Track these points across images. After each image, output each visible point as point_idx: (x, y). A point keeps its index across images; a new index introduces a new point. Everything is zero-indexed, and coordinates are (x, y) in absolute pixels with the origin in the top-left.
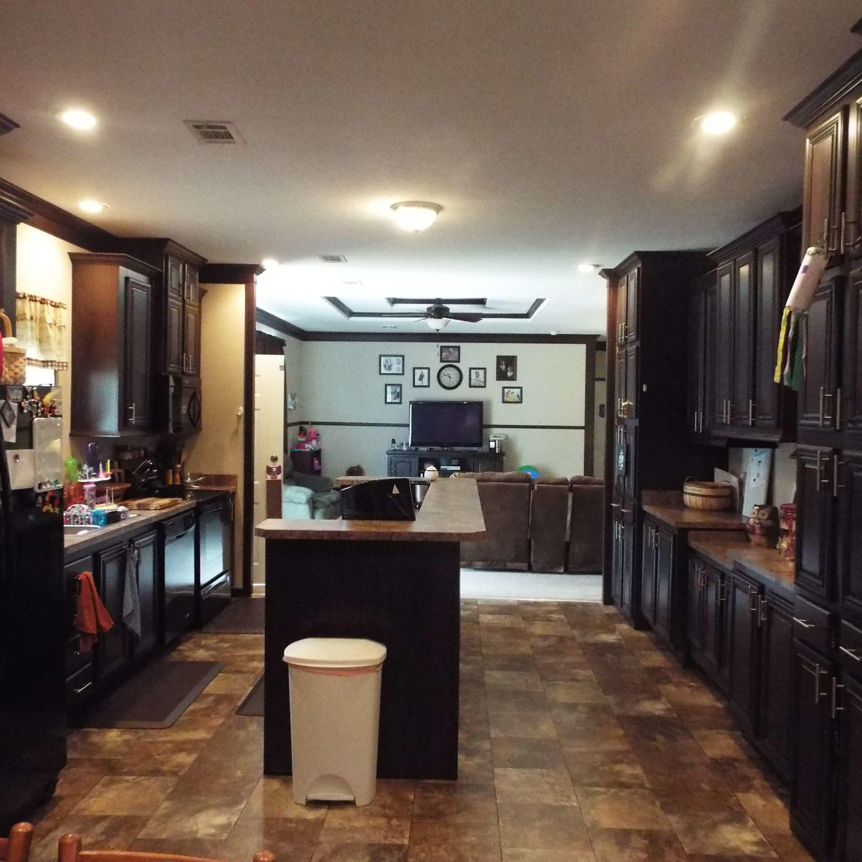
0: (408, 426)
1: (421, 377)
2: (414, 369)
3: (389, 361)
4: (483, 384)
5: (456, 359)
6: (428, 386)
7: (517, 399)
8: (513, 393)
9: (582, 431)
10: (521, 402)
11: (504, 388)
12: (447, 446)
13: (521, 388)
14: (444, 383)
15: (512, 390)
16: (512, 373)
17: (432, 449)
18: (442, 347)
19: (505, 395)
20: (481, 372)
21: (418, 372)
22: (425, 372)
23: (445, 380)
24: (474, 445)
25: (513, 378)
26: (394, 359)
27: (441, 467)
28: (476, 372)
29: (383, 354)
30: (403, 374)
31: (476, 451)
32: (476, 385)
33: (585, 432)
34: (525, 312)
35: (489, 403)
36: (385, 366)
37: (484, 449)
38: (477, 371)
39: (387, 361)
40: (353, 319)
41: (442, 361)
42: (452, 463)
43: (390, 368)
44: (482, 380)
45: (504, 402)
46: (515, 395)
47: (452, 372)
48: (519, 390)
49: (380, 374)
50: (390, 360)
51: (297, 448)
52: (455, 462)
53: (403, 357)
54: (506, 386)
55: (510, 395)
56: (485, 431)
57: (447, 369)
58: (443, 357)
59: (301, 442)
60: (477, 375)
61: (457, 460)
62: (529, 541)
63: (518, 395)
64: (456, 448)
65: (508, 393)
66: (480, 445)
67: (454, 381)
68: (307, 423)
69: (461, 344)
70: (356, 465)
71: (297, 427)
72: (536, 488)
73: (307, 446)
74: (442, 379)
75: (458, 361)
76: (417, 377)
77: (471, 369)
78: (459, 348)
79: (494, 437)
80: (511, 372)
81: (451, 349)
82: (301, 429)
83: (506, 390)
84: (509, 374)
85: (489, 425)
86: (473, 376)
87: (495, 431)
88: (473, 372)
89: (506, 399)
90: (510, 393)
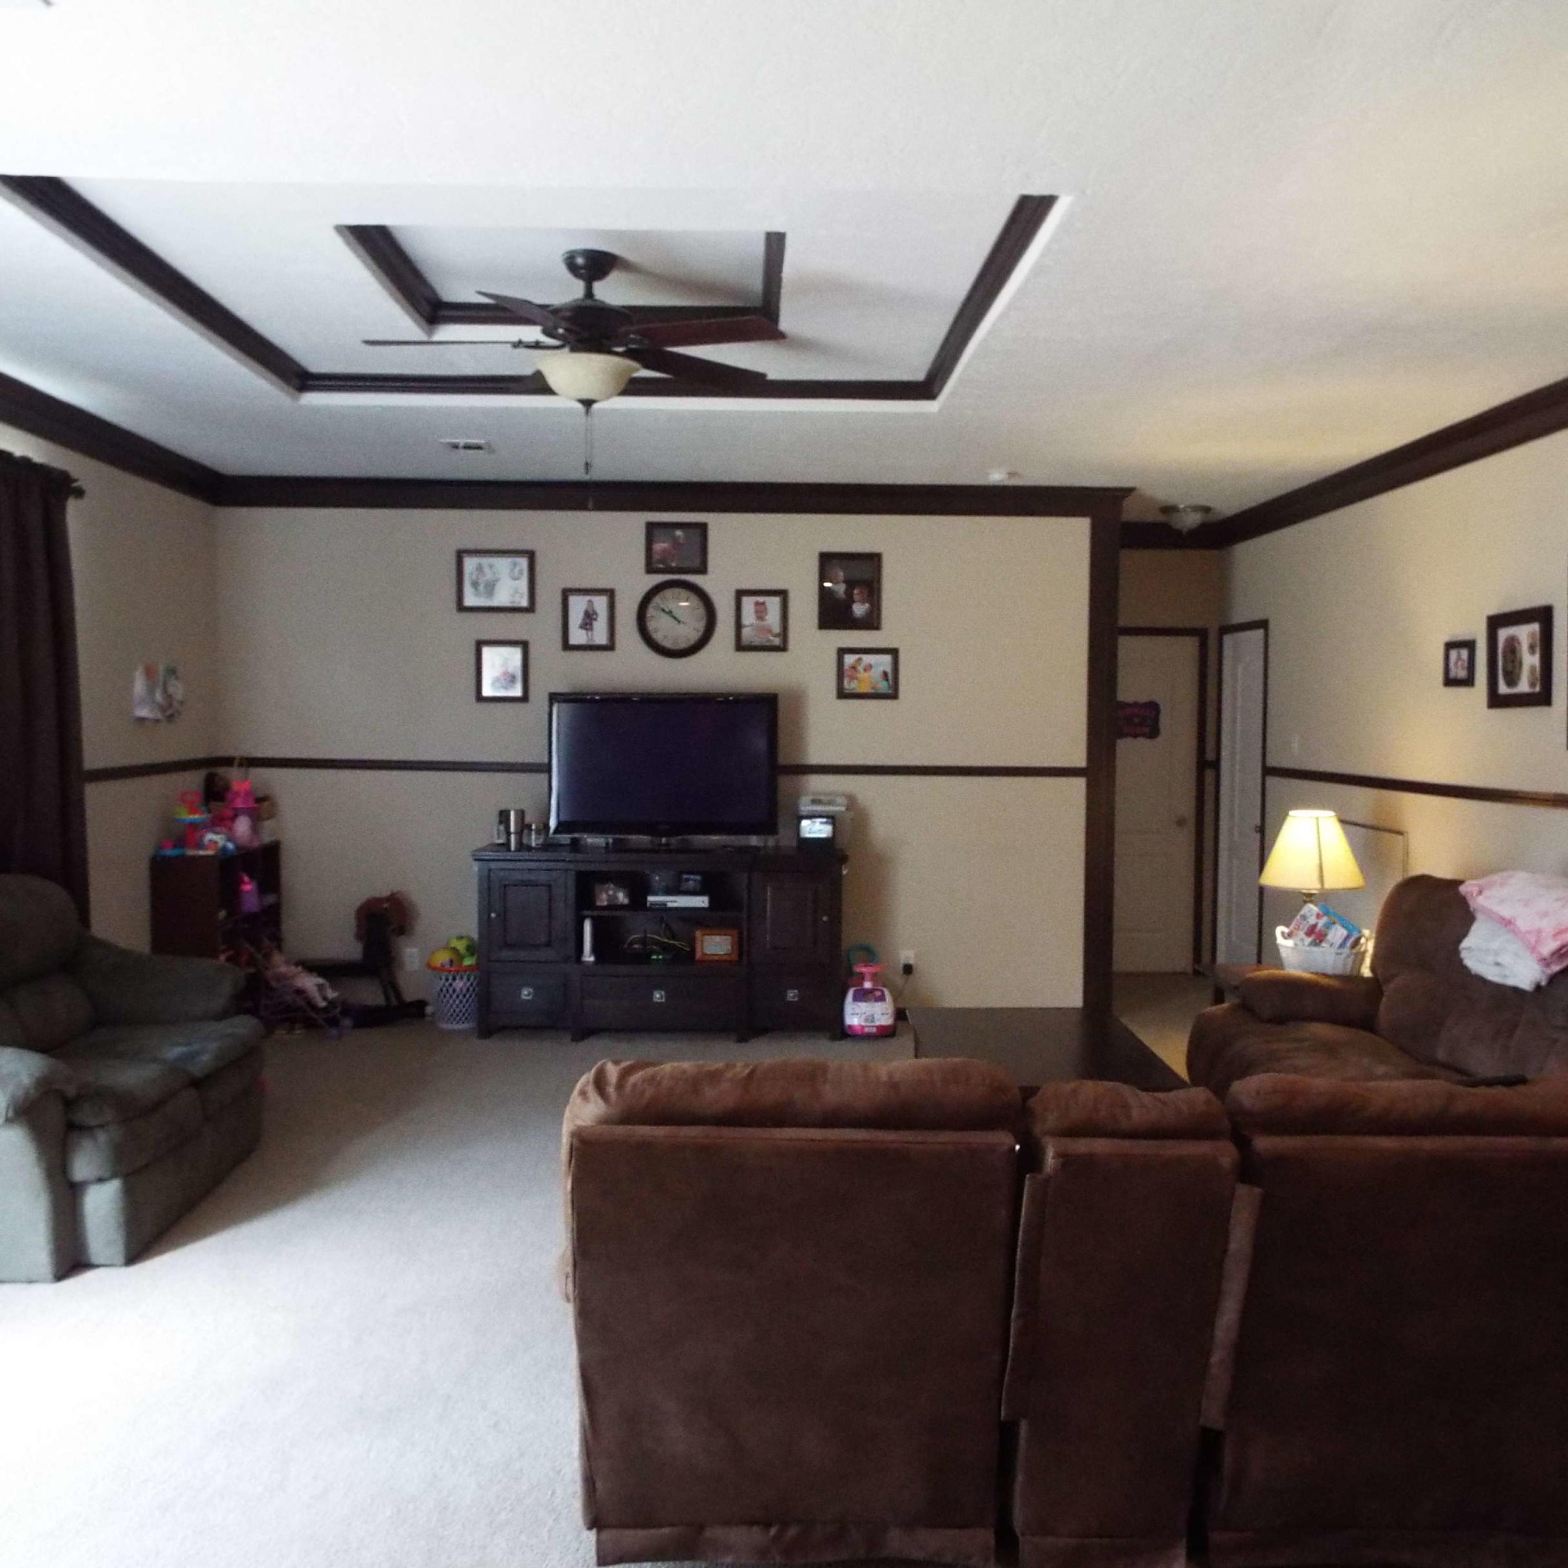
0: (548, 769)
1: (589, 619)
2: (566, 593)
3: (487, 570)
4: (777, 641)
5: (697, 563)
6: (610, 647)
7: (883, 687)
8: (869, 668)
9: (1079, 785)
10: (893, 695)
11: (842, 652)
12: (668, 834)
13: (894, 652)
14: (658, 637)
15: (868, 659)
16: (867, 605)
17: (621, 840)
18: (651, 528)
19: (846, 673)
20: (773, 603)
21: (578, 605)
22: (600, 603)
23: (661, 626)
24: (753, 829)
25: (872, 622)
26: (502, 564)
27: (651, 899)
28: (757, 604)
29: (470, 546)
30: (531, 609)
31: (757, 848)
32: (757, 641)
33: (1089, 786)
34: (918, 374)
35: (798, 698)
36: (475, 584)
37: (784, 839)
38: (761, 599)
39: (480, 568)
40: (314, 399)
41: (650, 569)
42: (685, 886)
43: (490, 588)
44: (777, 629)
45: (842, 694)
46: (876, 673)
47: (684, 604)
48: (887, 659)
49: (461, 608)
50: (491, 566)
51: (175, 846)
52: (693, 880)
53: (531, 556)
54: (851, 646)
55: (862, 675)
56: (785, 782)
57: (668, 593)
58: (656, 557)
59: (193, 826)
60: (761, 611)
61: (698, 878)
62: (1007, 1432)
63: (885, 674)
64: (699, 840)
65: (854, 668)
66: (769, 826)
67: (690, 631)
68: (228, 762)
69: (711, 519)
70: (385, 893)
71: (194, 780)
72: (1050, 1160)
73: (210, 836)
74: (651, 625)
75: (702, 569)
76: (576, 617)
77: (740, 594)
78: (703, 528)
79: (815, 802)
80: (863, 603)
81: (679, 533)
82: (210, 781)
83: (849, 659)
84: (859, 609)
85: (798, 766)
86: (749, 616)
87: (817, 783)
88: (748, 603)
89: (849, 685)
90: (860, 668)
